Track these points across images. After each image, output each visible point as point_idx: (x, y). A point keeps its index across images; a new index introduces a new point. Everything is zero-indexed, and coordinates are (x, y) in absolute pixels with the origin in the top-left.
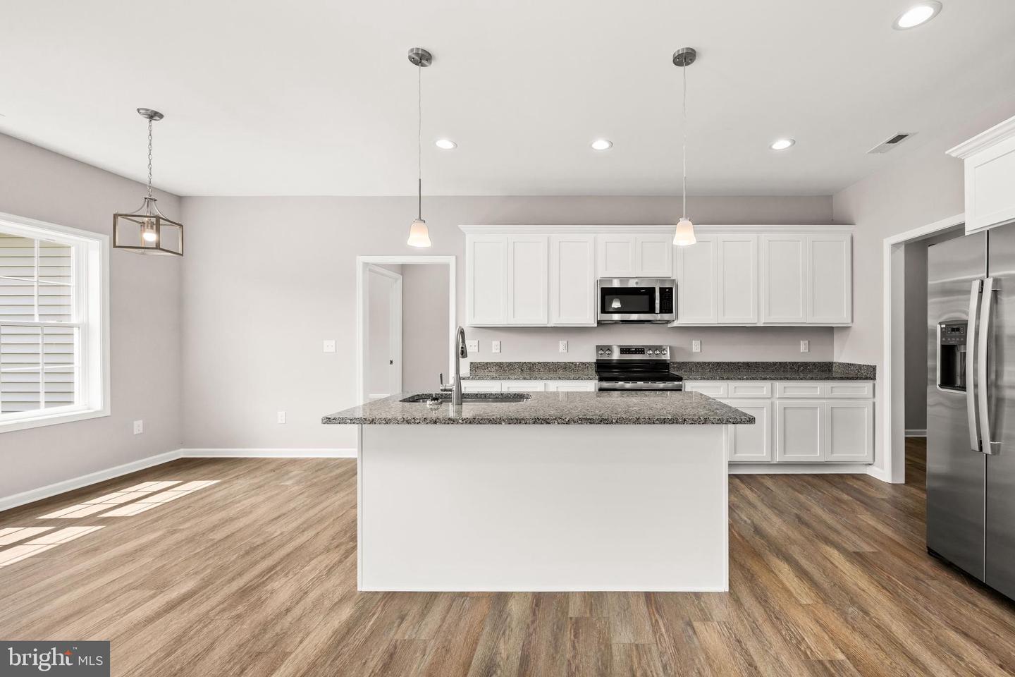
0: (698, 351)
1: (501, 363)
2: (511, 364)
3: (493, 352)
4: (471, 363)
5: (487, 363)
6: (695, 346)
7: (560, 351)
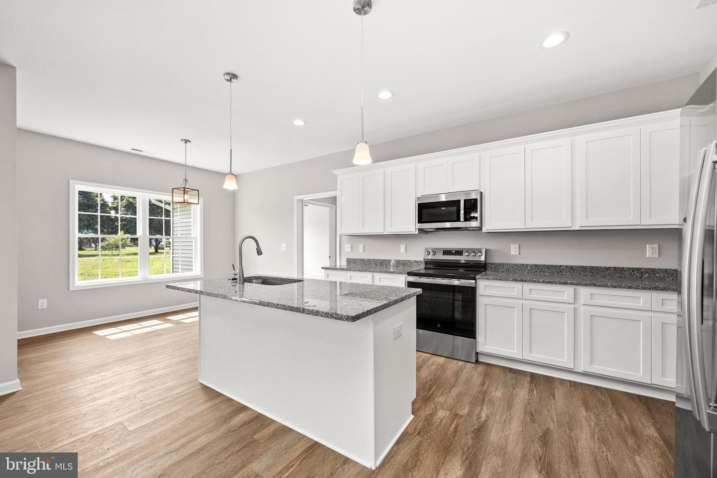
0: (515, 253)
1: (364, 260)
2: (369, 260)
3: (361, 252)
4: (347, 259)
5: (356, 259)
6: (514, 249)
7: (401, 252)
